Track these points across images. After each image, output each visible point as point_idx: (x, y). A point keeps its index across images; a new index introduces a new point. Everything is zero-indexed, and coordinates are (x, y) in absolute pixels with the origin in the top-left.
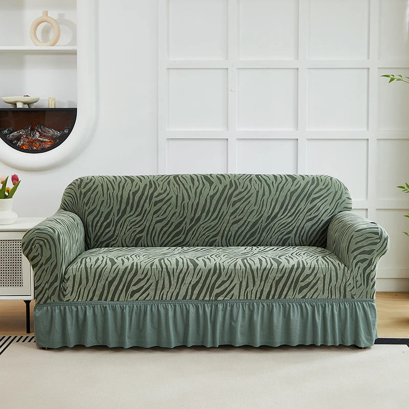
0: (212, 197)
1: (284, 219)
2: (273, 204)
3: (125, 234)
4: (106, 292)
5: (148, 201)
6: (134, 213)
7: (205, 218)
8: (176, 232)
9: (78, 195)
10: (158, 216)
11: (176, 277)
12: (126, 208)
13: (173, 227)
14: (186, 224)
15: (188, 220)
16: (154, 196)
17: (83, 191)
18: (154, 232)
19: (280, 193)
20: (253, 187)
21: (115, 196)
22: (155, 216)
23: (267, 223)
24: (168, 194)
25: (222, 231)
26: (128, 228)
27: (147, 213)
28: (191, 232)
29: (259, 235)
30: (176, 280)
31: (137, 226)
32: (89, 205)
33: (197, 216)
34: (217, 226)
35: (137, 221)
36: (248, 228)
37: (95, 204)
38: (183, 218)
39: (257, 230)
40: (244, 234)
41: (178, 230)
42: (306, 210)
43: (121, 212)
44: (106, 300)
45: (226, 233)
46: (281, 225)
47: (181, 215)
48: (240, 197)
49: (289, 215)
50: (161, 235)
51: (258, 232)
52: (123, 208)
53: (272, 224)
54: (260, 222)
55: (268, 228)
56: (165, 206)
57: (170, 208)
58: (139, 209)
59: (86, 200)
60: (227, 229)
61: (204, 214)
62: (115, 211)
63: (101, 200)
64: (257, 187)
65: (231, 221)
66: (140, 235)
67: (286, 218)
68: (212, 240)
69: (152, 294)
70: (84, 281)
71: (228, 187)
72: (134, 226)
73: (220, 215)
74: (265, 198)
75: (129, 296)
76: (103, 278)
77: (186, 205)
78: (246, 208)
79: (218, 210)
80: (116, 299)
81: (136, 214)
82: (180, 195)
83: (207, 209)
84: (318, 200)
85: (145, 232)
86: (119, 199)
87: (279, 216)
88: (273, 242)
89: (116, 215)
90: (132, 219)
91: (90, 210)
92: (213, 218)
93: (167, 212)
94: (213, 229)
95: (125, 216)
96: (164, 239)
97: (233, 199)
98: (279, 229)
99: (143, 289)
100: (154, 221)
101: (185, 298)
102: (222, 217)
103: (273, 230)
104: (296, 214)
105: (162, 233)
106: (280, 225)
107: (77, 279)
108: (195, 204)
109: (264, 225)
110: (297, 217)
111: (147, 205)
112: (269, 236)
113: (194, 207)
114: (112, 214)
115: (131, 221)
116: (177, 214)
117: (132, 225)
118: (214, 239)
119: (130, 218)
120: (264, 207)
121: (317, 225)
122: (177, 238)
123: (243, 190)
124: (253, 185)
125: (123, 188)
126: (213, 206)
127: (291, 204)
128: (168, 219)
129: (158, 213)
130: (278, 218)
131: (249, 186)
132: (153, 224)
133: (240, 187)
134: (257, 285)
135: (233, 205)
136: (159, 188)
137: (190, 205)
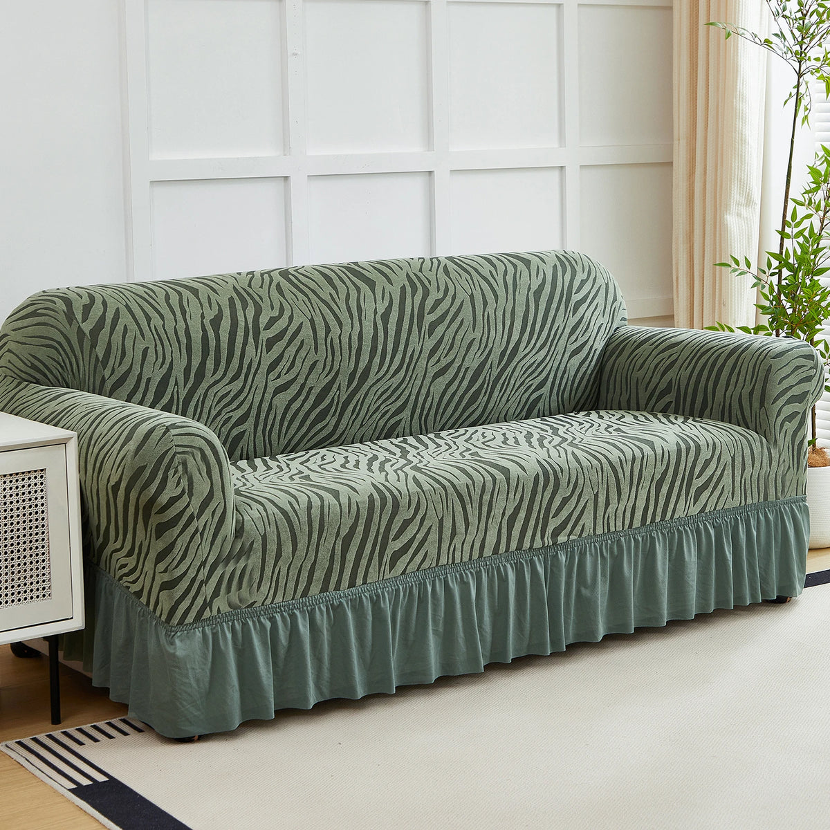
0: (386, 317)
1: (531, 355)
2: (508, 322)
4: (337, 566)
5: (251, 339)
6: (224, 375)
7: (379, 370)
8: (318, 410)
9: (75, 341)
10: (279, 377)
11: (476, 505)
12: (203, 364)
13: (312, 398)
14: (339, 389)
15: (343, 380)
16: (262, 326)
17: (87, 327)
18: (271, 417)
19: (514, 295)
20: (458, 287)
21: (171, 332)
22: (271, 376)
23: (500, 367)
24: (291, 318)
25: (413, 398)
26: (214, 413)
27: (253, 370)
28: (351, 407)
29: (485, 399)
30: (476, 512)
31: (233, 406)
32: (111, 363)
33: (362, 365)
34: (403, 386)
35: (232, 394)
36: (465, 383)
37: (128, 360)
38: (333, 374)
39: (482, 386)
40: (456, 398)
41: (322, 406)
42: (568, 331)
43: (192, 375)
44: (337, 588)
45: (421, 400)
46: (527, 370)
47: (328, 368)
48: (439, 312)
49: (538, 345)
50: (286, 423)
51: (484, 391)
52: (196, 363)
53: (510, 369)
54: (488, 366)
55: (503, 378)
56: (292, 350)
57: (303, 353)
58: (235, 362)
59: (100, 351)
60: (424, 391)
61: (377, 360)
62: (178, 371)
63: (141, 346)
64: (467, 287)
65: (432, 372)
66: (241, 428)
67: (534, 352)
68: (392, 421)
69: (433, 552)
70: (287, 549)
71: (409, 289)
72: (225, 406)
73: (407, 361)
74: (490, 309)
75: (387, 567)
76: (330, 532)
77: (336, 341)
78: (459, 338)
79: (402, 347)
80: (359, 581)
81: (230, 375)
82: (318, 320)
83: (380, 348)
84: (585, 306)
85: (251, 420)
86: (184, 340)
87: (521, 348)
88: (511, 412)
89: (181, 382)
90: (221, 388)
91: (114, 379)
92: (394, 368)
93: (298, 363)
94: (396, 395)
95: (204, 385)
96: (292, 431)
97: (429, 319)
98: (523, 379)
99: (415, 545)
100: (271, 390)
101: (496, 551)
102: (413, 364)
103: (512, 382)
104: (551, 341)
105: (289, 417)
106: (524, 370)
107: (272, 547)
108: (355, 338)
109: (495, 373)
110: (553, 347)
111: (250, 349)
112: (504, 399)
113: (355, 345)
114: (172, 382)
115: (220, 394)
116: (320, 366)
117: (222, 403)
118: (397, 418)
119: (215, 389)
120: (493, 332)
121: (587, 362)
122: (319, 426)
123: (441, 295)
124: (455, 282)
125: (184, 312)
126: (391, 340)
127: (539, 319)
128: (301, 380)
129: (278, 369)
130: (520, 355)
131: (450, 285)
132: (268, 396)
133: (432, 288)
134: (624, 497)
135: (430, 334)
136: (265, 305)
137: (345, 340)
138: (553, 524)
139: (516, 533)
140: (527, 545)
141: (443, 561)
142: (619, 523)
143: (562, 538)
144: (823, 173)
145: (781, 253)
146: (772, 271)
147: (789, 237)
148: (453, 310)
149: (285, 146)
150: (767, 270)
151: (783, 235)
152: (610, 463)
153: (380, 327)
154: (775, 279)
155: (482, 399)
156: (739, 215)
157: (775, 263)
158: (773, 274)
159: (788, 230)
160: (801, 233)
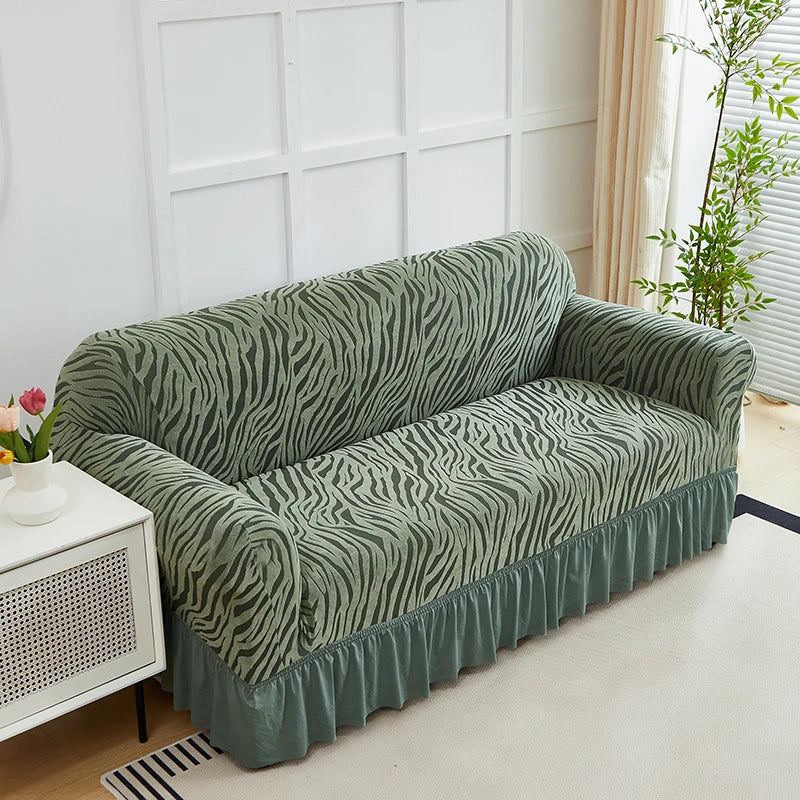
0: (390, 326)
1: (505, 340)
2: (488, 315)
3: (246, 450)
5: (281, 366)
6: (261, 401)
7: (387, 374)
8: (338, 416)
9: (131, 390)
10: (305, 395)
12: (242, 395)
13: (333, 407)
14: (354, 395)
15: (358, 387)
16: (290, 353)
17: (141, 377)
18: (300, 429)
19: (492, 289)
20: (448, 289)
21: (214, 370)
22: (300, 395)
23: (482, 354)
24: (313, 341)
25: (413, 391)
26: (253, 435)
27: (284, 393)
28: (364, 408)
29: (470, 382)
31: (269, 426)
32: (164, 408)
33: (373, 372)
34: (406, 383)
35: (268, 417)
36: (455, 372)
37: (179, 403)
38: (349, 384)
39: (468, 372)
40: (448, 385)
41: (341, 413)
42: (534, 313)
43: (234, 406)
44: (384, 620)
45: (419, 392)
46: (502, 353)
47: (345, 380)
48: (433, 314)
49: (511, 331)
50: (312, 431)
51: (469, 375)
52: (236, 396)
53: (489, 354)
54: (472, 355)
55: (484, 363)
56: (316, 369)
57: (324, 371)
58: (270, 388)
59: (154, 398)
60: (422, 385)
61: (385, 366)
62: (222, 406)
63: (189, 388)
64: (454, 287)
65: (428, 367)
66: (275, 443)
67: (508, 336)
68: (396, 413)
69: (458, 577)
70: (345, 598)
71: (407, 296)
72: (262, 428)
73: (409, 361)
74: (474, 306)
75: (423, 596)
76: (378, 579)
77: (352, 356)
78: (449, 335)
79: (404, 351)
81: (266, 400)
82: (336, 339)
83: (387, 355)
84: (546, 290)
85: (284, 434)
86: (225, 376)
87: (498, 335)
88: (489, 388)
89: (225, 414)
90: (258, 414)
91: (168, 420)
92: (398, 370)
93: (321, 380)
94: (400, 391)
95: (244, 413)
96: (317, 437)
97: (425, 322)
98: (499, 360)
99: (444, 574)
100: (299, 407)
101: (507, 563)
102: (413, 364)
103: (491, 364)
104: (521, 325)
105: (314, 426)
106: (500, 352)
107: (333, 601)
108: (367, 350)
109: (478, 360)
110: (523, 329)
111: (281, 375)
112: (485, 379)
113: (367, 356)
114: (217, 415)
115: (257, 419)
116: (339, 379)
117: (259, 426)
118: (400, 410)
119: (254, 414)
120: (476, 325)
121: (548, 337)
122: (339, 428)
123: (433, 299)
124: (445, 284)
125: (223, 350)
126: (395, 346)
127: (512, 308)
128: (323, 394)
129: (305, 388)
130: (497, 341)
131: (441, 287)
132: (297, 413)
133: (426, 293)
134: (605, 497)
135: (427, 335)
136: (291, 332)
137: (359, 354)
138: (551, 531)
139: (523, 545)
140: (531, 553)
141: (466, 582)
142: (601, 518)
143: (558, 541)
144: (737, 153)
145: (701, 226)
146: (694, 242)
147: (709, 213)
148: (445, 310)
149: (284, 145)
150: (689, 241)
151: (704, 211)
152: (595, 470)
153: (387, 336)
154: (695, 249)
155: (467, 383)
156: (656, 177)
157: (696, 235)
158: (694, 245)
159: (708, 207)
160: (719, 210)
